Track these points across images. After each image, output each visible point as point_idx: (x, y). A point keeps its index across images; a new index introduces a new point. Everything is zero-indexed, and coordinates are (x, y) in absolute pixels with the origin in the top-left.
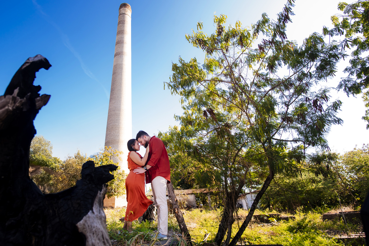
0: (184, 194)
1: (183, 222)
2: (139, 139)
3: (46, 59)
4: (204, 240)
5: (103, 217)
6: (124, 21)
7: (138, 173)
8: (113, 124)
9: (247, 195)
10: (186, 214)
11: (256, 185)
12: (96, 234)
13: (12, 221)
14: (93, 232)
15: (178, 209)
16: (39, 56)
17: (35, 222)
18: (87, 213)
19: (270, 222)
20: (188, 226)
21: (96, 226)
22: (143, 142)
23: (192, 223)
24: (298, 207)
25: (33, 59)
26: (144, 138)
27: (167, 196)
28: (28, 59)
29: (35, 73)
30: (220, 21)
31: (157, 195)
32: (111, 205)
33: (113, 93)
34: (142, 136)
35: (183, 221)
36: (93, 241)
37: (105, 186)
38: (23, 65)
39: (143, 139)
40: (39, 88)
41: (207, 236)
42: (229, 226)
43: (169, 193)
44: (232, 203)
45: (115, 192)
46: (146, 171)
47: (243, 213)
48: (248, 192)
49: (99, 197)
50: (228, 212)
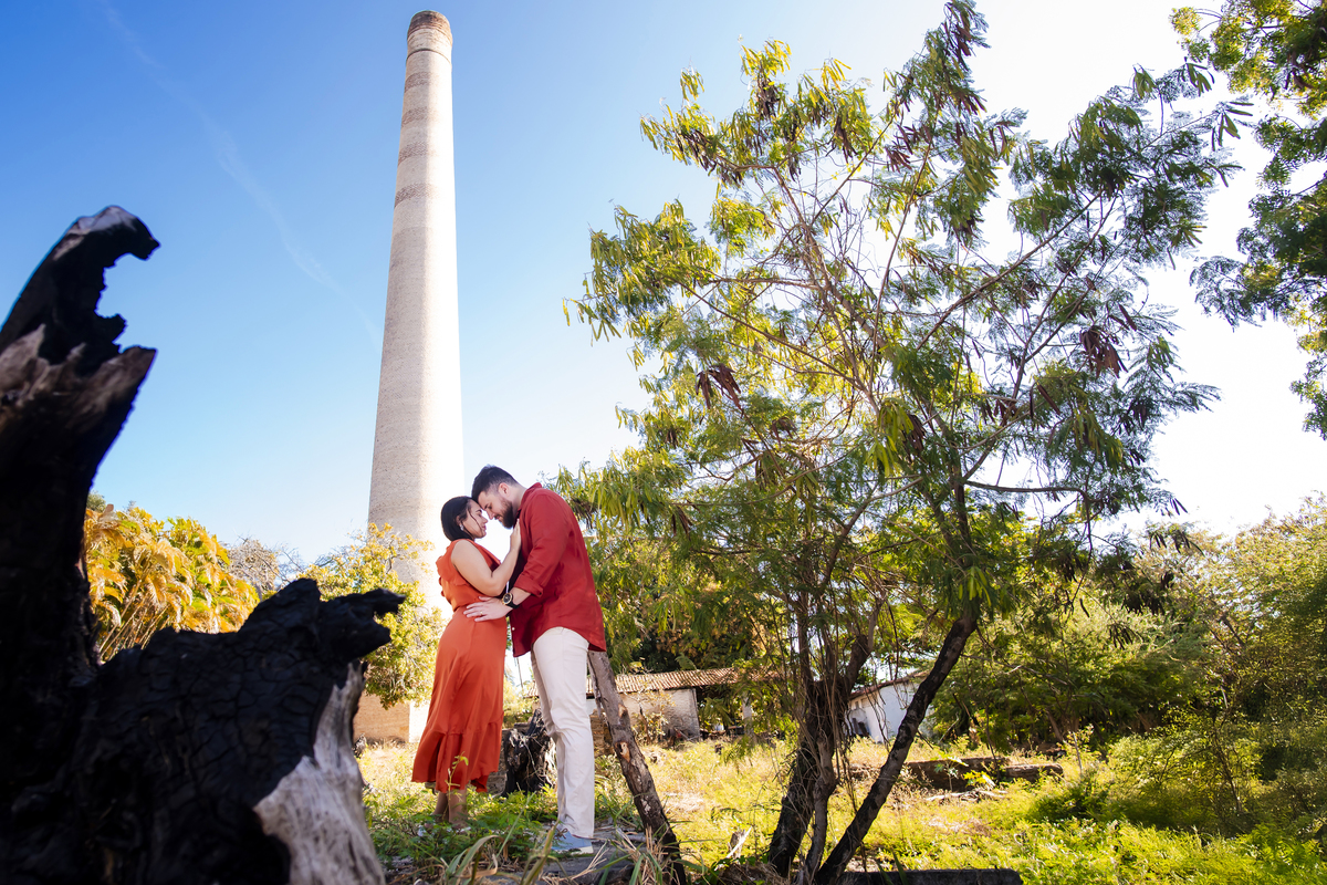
0: (654, 691)
1: (651, 791)
2: (482, 496)
3: (138, 223)
4: (731, 853)
5: (352, 780)
6: (427, 75)
7: (482, 619)
8: (397, 444)
9: (884, 691)
10: (662, 762)
11: (918, 652)
12: (326, 841)
13: (34, 797)
14: (315, 832)
15: (629, 746)
16: (114, 211)
17: (114, 801)
18: (292, 766)
19: (971, 788)
20: (670, 805)
21: (327, 813)
22: (499, 507)
23: (685, 795)
24: (1073, 730)
25: (94, 224)
26: (501, 491)
27: (590, 696)
28: (76, 224)
29: (103, 271)
30: (766, 64)
31: (553, 696)
32: (397, 732)
33: (393, 334)
34: (492, 486)
35: (649, 788)
36: (317, 866)
37: (355, 669)
38: (59, 245)
39: (496, 497)
40: (118, 324)
41: (742, 840)
42: (818, 805)
43: (598, 689)
44: (829, 719)
45: (409, 685)
46: (510, 609)
47: (868, 754)
48: (889, 679)
49: (337, 706)
50: (813, 753)
